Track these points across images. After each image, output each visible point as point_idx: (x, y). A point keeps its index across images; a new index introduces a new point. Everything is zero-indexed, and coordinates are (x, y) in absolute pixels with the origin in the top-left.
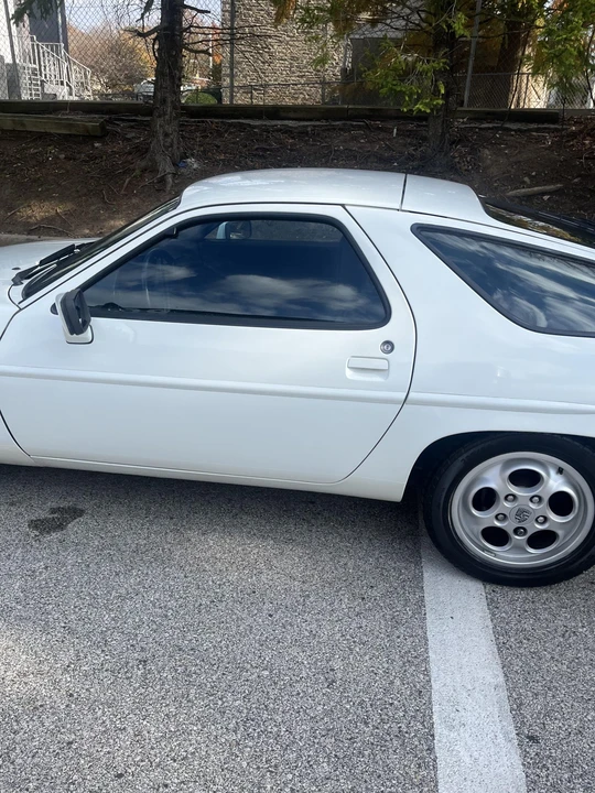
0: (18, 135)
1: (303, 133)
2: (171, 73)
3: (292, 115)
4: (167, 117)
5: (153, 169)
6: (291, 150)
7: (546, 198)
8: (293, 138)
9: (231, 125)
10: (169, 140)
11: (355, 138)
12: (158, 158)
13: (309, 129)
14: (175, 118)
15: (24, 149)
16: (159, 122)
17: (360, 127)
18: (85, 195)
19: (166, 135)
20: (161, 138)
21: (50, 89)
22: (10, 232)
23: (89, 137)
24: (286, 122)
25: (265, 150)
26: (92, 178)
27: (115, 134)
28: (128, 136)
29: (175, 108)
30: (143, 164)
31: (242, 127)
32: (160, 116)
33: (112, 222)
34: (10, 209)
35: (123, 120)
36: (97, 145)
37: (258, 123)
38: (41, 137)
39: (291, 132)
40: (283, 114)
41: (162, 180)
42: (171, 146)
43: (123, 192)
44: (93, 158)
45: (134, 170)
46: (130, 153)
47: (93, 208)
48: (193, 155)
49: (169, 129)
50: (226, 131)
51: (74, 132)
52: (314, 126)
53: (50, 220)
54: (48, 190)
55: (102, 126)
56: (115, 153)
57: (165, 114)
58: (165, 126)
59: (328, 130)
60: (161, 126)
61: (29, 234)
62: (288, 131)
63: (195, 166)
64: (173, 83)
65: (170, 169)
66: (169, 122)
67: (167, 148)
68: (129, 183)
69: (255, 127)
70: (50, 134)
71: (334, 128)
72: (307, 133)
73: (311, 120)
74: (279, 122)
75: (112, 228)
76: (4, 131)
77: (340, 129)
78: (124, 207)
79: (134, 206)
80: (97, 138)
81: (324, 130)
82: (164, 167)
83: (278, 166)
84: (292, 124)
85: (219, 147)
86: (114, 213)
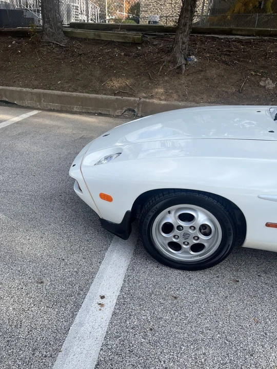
0: (97, 42)
1: (248, 43)
2: (192, 9)
3: (239, 33)
4: (186, 33)
5: (174, 62)
6: (244, 52)
8: (243, 45)
10: (185, 46)
12: (178, 55)
13: (252, 41)
14: (189, 34)
15: (101, 49)
16: (181, 36)
18: (139, 75)
19: (184, 43)
20: (181, 44)
21: (83, 18)
22: (105, 94)
23: (135, 44)
24: (237, 37)
25: (231, 51)
26: (141, 66)
27: (147, 42)
28: (154, 43)
29: (190, 28)
30: (169, 58)
31: (214, 39)
33: (157, 90)
34: (102, 82)
35: (149, 35)
36: (139, 48)
37: (223, 37)
38: (110, 43)
39: (242, 42)
40: (234, 32)
41: (180, 68)
42: (185, 49)
43: (159, 74)
44: (139, 55)
45: (164, 62)
46: (158, 53)
47: (144, 82)
48: (193, 54)
49: (185, 40)
50: (206, 41)
51: (126, 41)
52: (253, 39)
53: (124, 88)
54: (119, 72)
55: (142, 38)
56: (150, 52)
58: (183, 38)
59: (262, 41)
60: (181, 38)
61: (115, 96)
63: (196, 60)
64: (192, 15)
65: (183, 62)
66: (186, 36)
67: (183, 50)
68: (162, 69)
69: (221, 39)
70: (113, 42)
72: (251, 43)
74: (233, 37)
75: (157, 93)
76: (89, 39)
77: (268, 41)
78: (161, 82)
79: (166, 82)
80: (139, 44)
81: (259, 42)
82: (181, 60)
83: (239, 61)
84: (240, 37)
85: (205, 50)
86: (157, 85)
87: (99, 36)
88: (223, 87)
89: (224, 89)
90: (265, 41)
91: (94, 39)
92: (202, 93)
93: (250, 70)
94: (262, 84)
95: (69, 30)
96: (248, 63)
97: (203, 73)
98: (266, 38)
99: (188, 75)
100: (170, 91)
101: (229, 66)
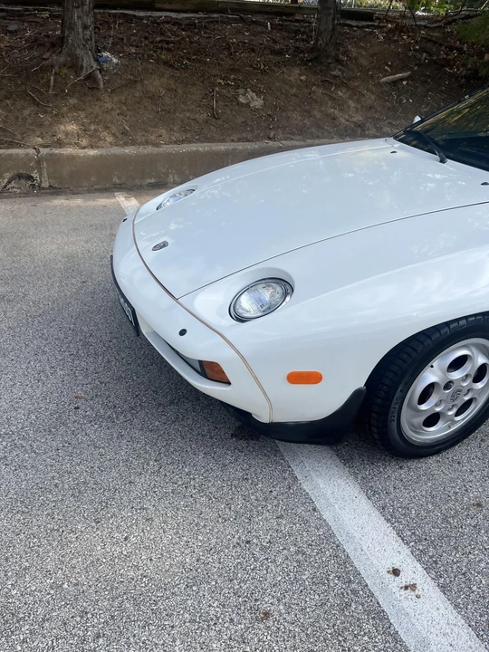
1: (191, 26)
3: (167, 6)
4: (86, 8)
5: (75, 66)
6: (191, 42)
7: (405, 83)
8: (183, 30)
10: (88, 32)
11: (239, 31)
12: (78, 52)
13: (197, 21)
16: (77, 13)
17: (237, 20)
19: (85, 27)
20: (80, 30)
24: (167, 14)
25: (168, 43)
28: (9, 29)
30: (62, 59)
32: (78, 7)
33: (63, 127)
37: (142, 14)
39: (180, 24)
40: (159, 6)
41: (90, 77)
42: (91, 40)
43: (51, 92)
45: (52, 66)
46: (30, 48)
47: (26, 112)
48: (105, 49)
49: (88, 21)
52: (197, 18)
58: (82, 17)
60: (79, 18)
62: (175, 23)
63: (114, 61)
65: (95, 65)
66: (87, 13)
67: (86, 41)
68: (54, 82)
69: (142, 18)
72: (195, 25)
74: (161, 14)
75: (67, 134)
77: (221, 21)
78: (65, 109)
79: (75, 108)
81: (208, 22)
82: (88, 62)
83: (189, 59)
84: (173, 15)
85: (122, 39)
86: (59, 117)
88: (184, 111)
89: (188, 115)
90: (217, 22)
92: (155, 126)
93: (214, 76)
94: (242, 99)
96: (205, 63)
97: (139, 86)
98: (215, 16)
99: (113, 91)
100: (93, 128)
101: (177, 69)
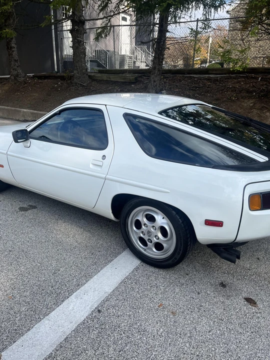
0: (107, 82)
1: (216, 80)
2: (159, 57)
3: (214, 72)
6: (208, 87)
8: (211, 82)
9: (186, 77)
10: (155, 83)
11: (239, 82)
12: (151, 90)
13: (219, 78)
14: (159, 75)
16: (152, 76)
17: (243, 77)
19: (155, 81)
20: (152, 82)
21: (138, 64)
23: (131, 83)
24: (210, 75)
25: (196, 87)
27: (141, 81)
28: (145, 82)
29: (159, 71)
31: (191, 78)
32: (153, 74)
35: (146, 76)
36: (132, 86)
37: (198, 76)
38: (115, 83)
39: (211, 80)
40: (210, 72)
42: (156, 86)
48: (165, 90)
49: (156, 79)
50: (183, 80)
51: (126, 81)
52: (222, 77)
55: (136, 79)
56: (137, 88)
57: (155, 73)
58: (154, 78)
59: (228, 78)
62: (209, 79)
64: (159, 61)
66: (156, 76)
67: (154, 87)
69: (196, 78)
70: (117, 82)
71: (231, 78)
72: (218, 80)
73: (222, 74)
74: (207, 76)
76: (103, 80)
77: (234, 78)
80: (133, 83)
81: (225, 79)
83: (200, 94)
84: (212, 76)
85: (177, 86)
87: (110, 78)
91: (107, 80)
95: (93, 74)
96: (207, 96)
98: (233, 75)
